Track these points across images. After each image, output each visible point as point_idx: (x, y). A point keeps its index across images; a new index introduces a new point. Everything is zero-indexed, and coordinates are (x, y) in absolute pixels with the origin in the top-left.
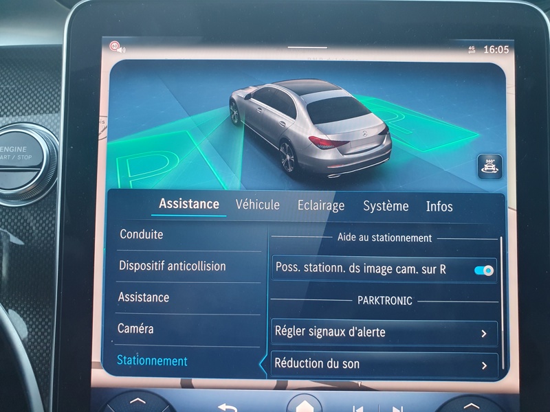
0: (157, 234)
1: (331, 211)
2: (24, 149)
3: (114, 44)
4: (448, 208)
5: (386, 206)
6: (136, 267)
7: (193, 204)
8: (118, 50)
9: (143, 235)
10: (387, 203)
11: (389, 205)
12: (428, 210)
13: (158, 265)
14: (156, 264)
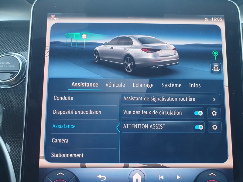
0: (70, 98)
1: (148, 87)
2: (11, 63)
3: (53, 16)
4: (199, 86)
5: (171, 85)
6: (61, 113)
7: (86, 85)
8: (54, 19)
9: (64, 98)
10: (172, 84)
11: (173, 85)
12: (190, 87)
13: (71, 112)
14: (70, 111)
